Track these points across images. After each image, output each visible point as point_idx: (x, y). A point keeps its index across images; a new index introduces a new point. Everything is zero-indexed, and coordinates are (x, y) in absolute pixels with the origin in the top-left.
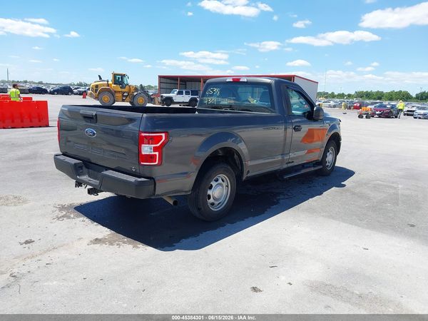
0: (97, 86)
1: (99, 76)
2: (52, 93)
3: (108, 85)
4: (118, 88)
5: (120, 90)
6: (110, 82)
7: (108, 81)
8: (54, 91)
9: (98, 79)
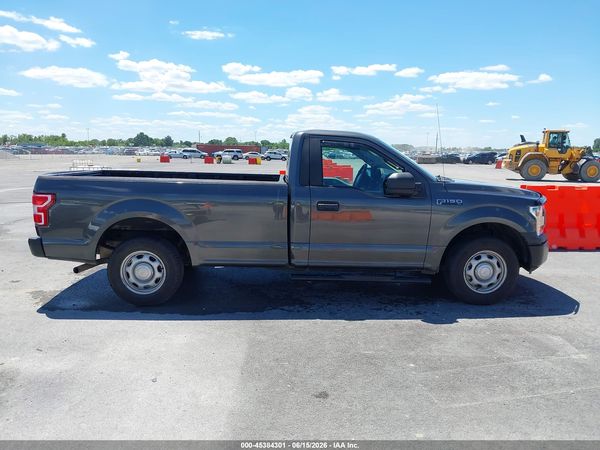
0: (519, 151)
1: (522, 137)
2: (466, 162)
3: (537, 149)
4: (554, 153)
5: (558, 156)
6: (541, 145)
7: (538, 144)
8: (469, 159)
9: (520, 141)
